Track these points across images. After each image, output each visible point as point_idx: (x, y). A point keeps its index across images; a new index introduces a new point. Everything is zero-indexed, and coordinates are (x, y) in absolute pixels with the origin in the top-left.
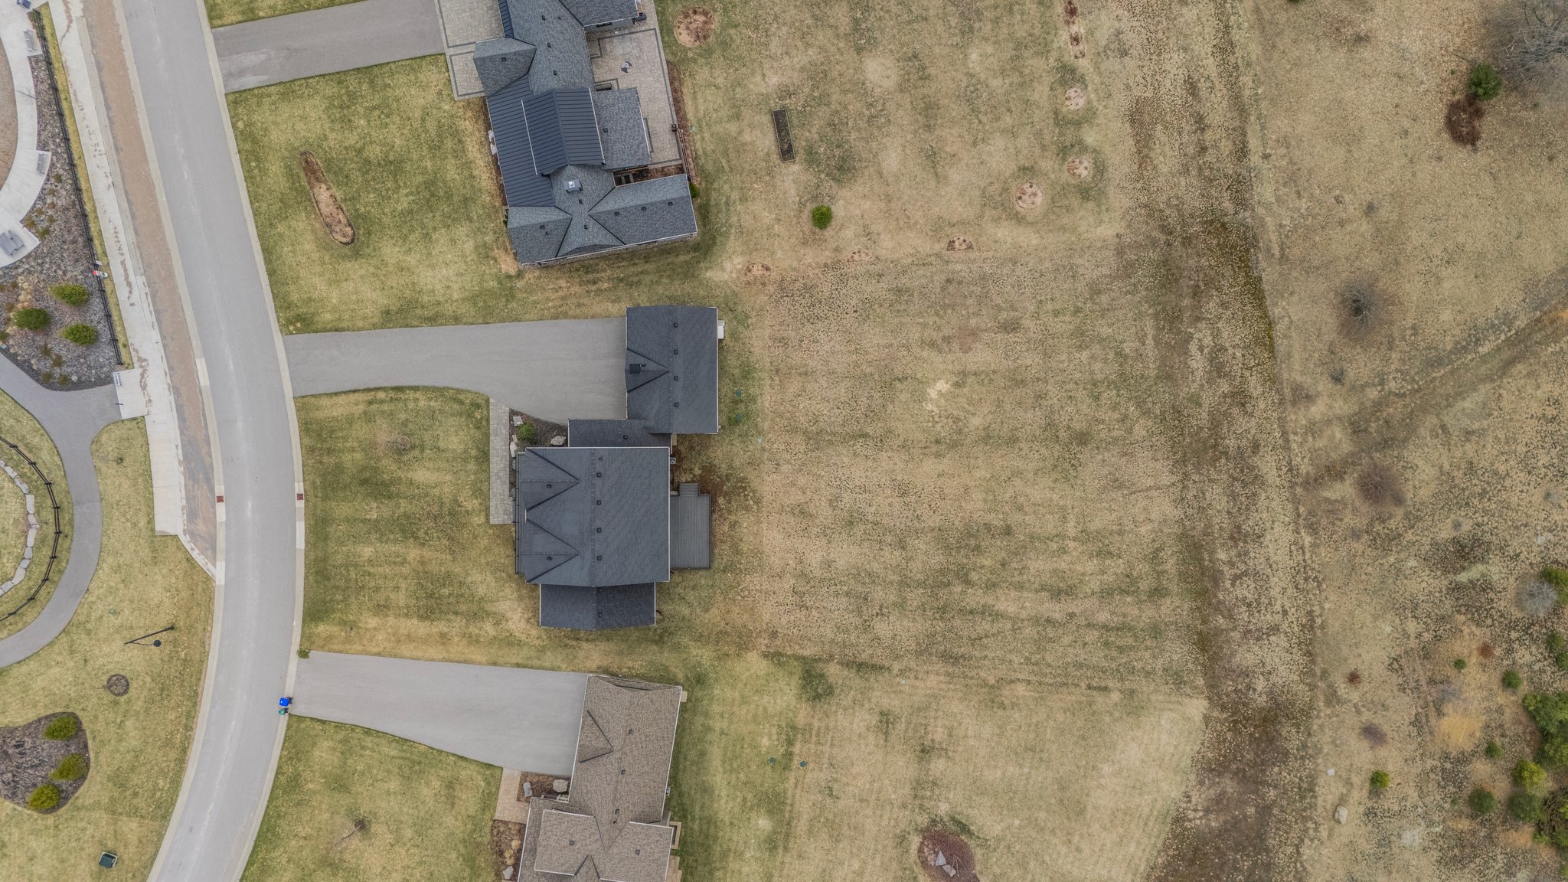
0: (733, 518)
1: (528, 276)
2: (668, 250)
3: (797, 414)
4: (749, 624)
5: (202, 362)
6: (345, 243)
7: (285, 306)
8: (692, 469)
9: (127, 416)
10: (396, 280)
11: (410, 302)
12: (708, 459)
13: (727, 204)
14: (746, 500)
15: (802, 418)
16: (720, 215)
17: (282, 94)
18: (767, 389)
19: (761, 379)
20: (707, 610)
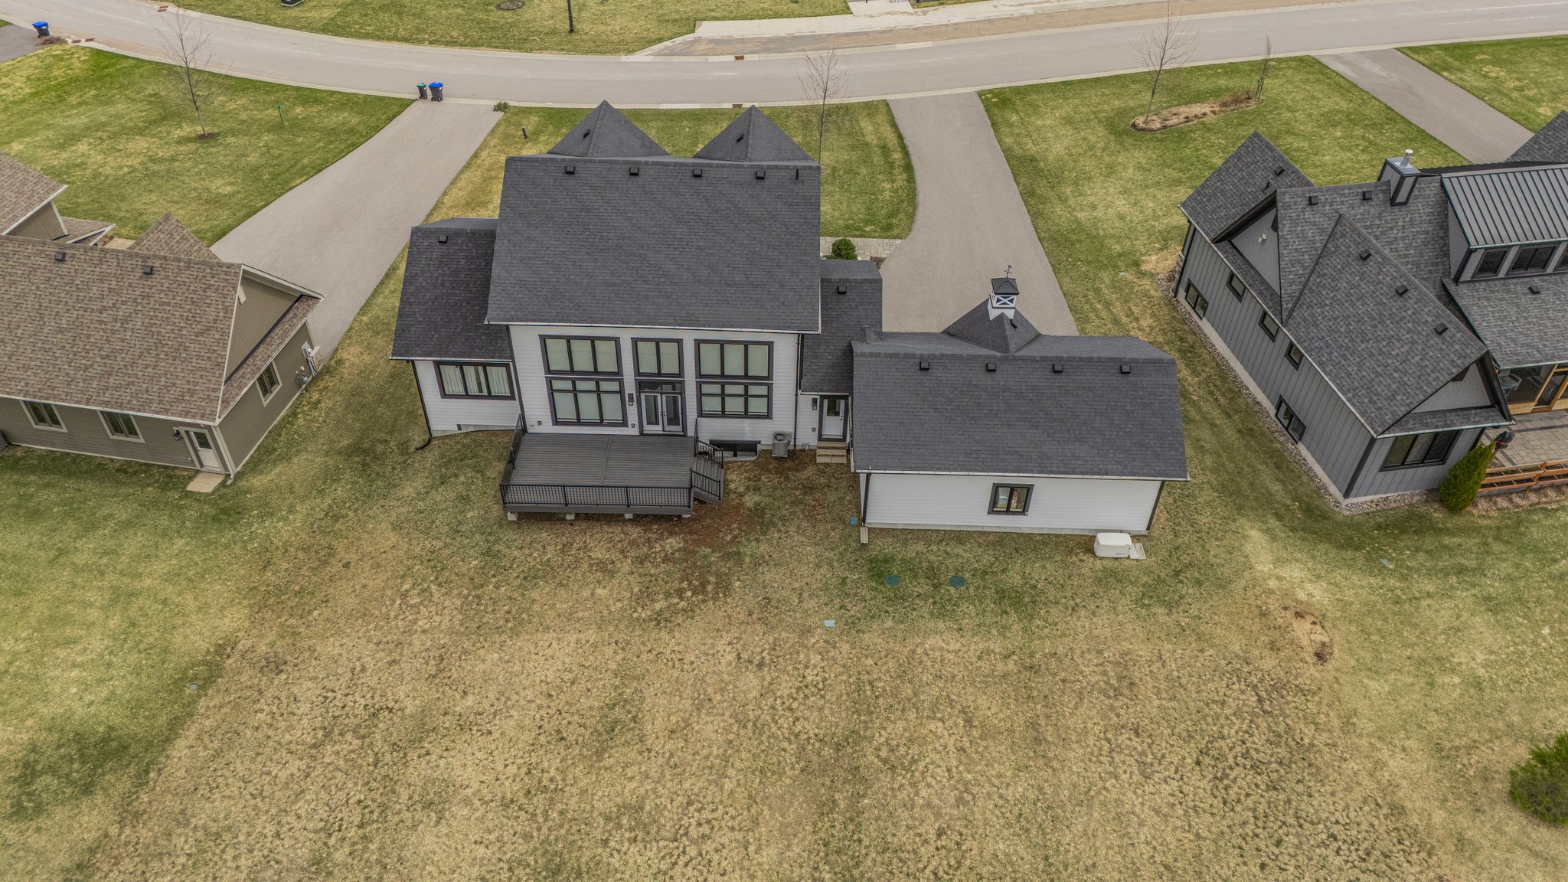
0: (626, 566)
1: (1146, 284)
2: (1281, 463)
3: (912, 715)
4: (328, 612)
5: (929, 44)
6: (1134, 126)
7: (1019, 91)
8: (757, 489)
9: (851, 4)
10: (1089, 164)
11: (1055, 177)
12: (783, 519)
13: (1461, 570)
14: (668, 595)
15: (900, 725)
16: (1421, 556)
17: (1338, 85)
18: (978, 645)
19: (1004, 630)
20: (396, 527)
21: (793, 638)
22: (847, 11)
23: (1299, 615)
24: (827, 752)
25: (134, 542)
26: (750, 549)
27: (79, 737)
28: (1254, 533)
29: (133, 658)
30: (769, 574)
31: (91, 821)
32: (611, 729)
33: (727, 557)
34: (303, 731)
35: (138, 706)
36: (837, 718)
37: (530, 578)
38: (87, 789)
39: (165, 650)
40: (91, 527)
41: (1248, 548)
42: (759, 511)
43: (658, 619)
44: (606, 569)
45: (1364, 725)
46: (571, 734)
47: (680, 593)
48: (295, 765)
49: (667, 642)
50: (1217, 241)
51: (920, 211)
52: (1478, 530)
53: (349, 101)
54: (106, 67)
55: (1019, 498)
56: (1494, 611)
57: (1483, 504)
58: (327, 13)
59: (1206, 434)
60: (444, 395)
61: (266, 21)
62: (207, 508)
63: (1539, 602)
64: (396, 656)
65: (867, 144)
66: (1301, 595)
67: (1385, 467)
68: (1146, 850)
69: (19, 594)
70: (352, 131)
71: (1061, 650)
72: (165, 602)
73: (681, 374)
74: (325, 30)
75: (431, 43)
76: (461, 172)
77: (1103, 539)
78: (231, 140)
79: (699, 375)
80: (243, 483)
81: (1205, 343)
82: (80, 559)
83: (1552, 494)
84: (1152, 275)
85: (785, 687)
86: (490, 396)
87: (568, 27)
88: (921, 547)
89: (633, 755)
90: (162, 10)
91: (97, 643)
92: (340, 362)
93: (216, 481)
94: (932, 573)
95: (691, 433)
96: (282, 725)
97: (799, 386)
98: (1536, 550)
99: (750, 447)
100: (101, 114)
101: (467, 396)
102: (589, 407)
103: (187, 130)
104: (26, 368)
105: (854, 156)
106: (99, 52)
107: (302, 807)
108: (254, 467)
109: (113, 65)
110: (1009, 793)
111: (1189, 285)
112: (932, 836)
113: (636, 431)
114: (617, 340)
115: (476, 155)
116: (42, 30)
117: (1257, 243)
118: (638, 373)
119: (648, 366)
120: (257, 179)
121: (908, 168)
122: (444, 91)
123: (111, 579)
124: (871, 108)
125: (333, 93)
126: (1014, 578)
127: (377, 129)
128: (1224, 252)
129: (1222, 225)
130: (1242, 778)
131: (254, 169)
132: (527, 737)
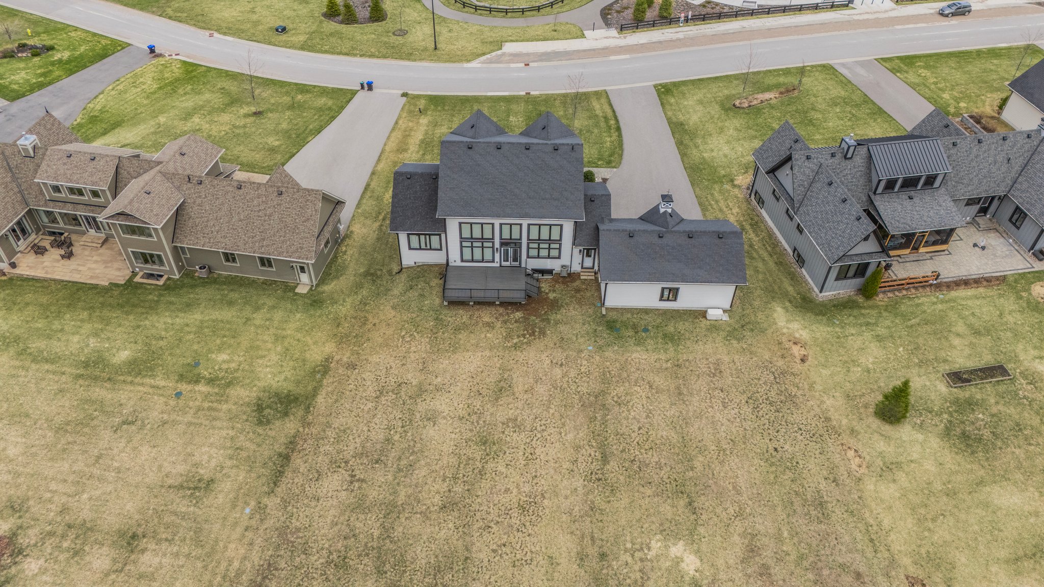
0: (499, 324)
1: (736, 191)
2: (794, 278)
3: (627, 384)
4: (370, 344)
5: (627, 56)
6: (734, 105)
7: (676, 85)
8: (554, 291)
9: (585, 32)
10: (710, 127)
11: (693, 135)
12: (567, 304)
13: (868, 324)
14: (518, 337)
15: (622, 388)
16: (851, 318)
17: (841, 81)
18: (655, 356)
19: (666, 351)
20: (394, 308)
21: (575, 354)
22: (583, 36)
23: (795, 343)
24: (592, 398)
25: (278, 315)
26: (553, 317)
27: (277, 394)
28: (779, 309)
29: (291, 363)
30: (562, 328)
31: (290, 426)
32: (502, 389)
33: (543, 320)
34: (371, 391)
35: (298, 383)
36: (596, 386)
37: (457, 330)
38: (286, 414)
39: (304, 360)
40: (257, 308)
41: (775, 315)
42: (555, 301)
43: (515, 346)
44: (491, 326)
45: (818, 387)
46: (484, 392)
47: (524, 336)
48: (370, 405)
49: (520, 356)
50: (767, 173)
51: (625, 153)
52: (878, 307)
53: (324, 91)
54: (192, 71)
55: (673, 294)
56: (880, 341)
57: (881, 296)
58: (302, 38)
59: (760, 265)
60: (410, 248)
61: (270, 43)
62: (306, 300)
63: (900, 337)
64: (404, 362)
65: (597, 116)
66: (797, 335)
67: (837, 279)
68: (724, 435)
69: (234, 337)
70: (330, 109)
71: (691, 358)
72: (298, 340)
73: (520, 239)
74: (302, 48)
75: (361, 56)
76: (391, 132)
77: (710, 312)
78: (270, 115)
79: (528, 239)
80: (319, 289)
81: (763, 221)
82: (258, 322)
83: (913, 291)
84: (739, 187)
85: (573, 374)
86: (431, 249)
87: (434, 46)
88: (629, 316)
89: (511, 400)
90: (211, 35)
91: (274, 358)
92: (352, 232)
93: (308, 288)
94: (635, 327)
95: (523, 265)
96: (361, 389)
97: (574, 244)
98: (902, 315)
99: (550, 272)
100: (199, 100)
101: (420, 249)
102: (478, 254)
103: (246, 110)
104: (225, 237)
105: (591, 122)
106: (184, 62)
107: (376, 420)
108: (322, 282)
109: (195, 70)
110: (668, 414)
111: (756, 192)
112: (636, 429)
113: (498, 265)
114: (493, 224)
115: (396, 123)
116: (152, 50)
117: (784, 175)
118: (501, 238)
119: (506, 235)
120: (289, 137)
121: (618, 129)
122: (374, 85)
123: (272, 331)
124: (598, 94)
125: (315, 87)
126: (671, 329)
127: (342, 108)
128: (771, 178)
129: (770, 166)
130: (765, 408)
131: (287, 132)
132: (465, 393)
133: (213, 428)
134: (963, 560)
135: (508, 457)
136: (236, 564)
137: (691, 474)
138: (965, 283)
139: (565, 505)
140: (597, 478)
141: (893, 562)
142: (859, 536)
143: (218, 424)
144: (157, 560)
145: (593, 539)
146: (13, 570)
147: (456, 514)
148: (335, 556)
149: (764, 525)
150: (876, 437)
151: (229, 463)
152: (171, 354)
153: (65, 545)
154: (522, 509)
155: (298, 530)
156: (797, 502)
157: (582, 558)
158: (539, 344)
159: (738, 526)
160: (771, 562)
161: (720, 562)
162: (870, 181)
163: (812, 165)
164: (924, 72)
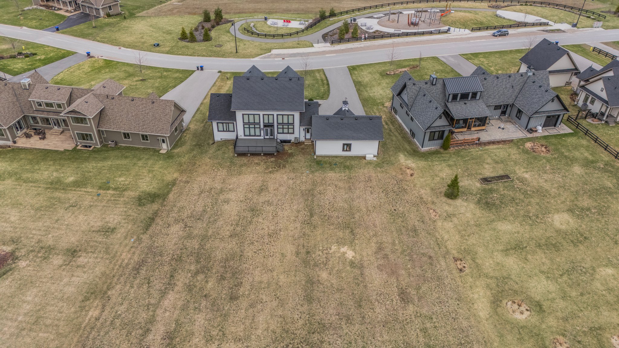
0: (262, 164)
2: (410, 143)
3: (325, 186)
4: (197, 173)
5: (335, 55)
6: (387, 74)
7: (358, 66)
8: (291, 149)
9: (314, 45)
10: (374, 83)
11: (365, 86)
12: (297, 155)
13: (444, 160)
14: (272, 168)
15: (322, 188)
16: (437, 158)
17: (441, 63)
18: (338, 175)
19: (344, 172)
20: (210, 158)
21: (300, 174)
22: (313, 46)
23: (408, 169)
24: (307, 192)
25: (150, 162)
26: (290, 160)
27: (149, 194)
28: (402, 155)
29: (156, 181)
30: (294, 164)
31: (155, 206)
32: (262, 190)
33: (285, 161)
34: (196, 192)
35: (160, 189)
36: (309, 187)
37: (241, 166)
38: (153, 202)
39: (163, 180)
40: (140, 159)
41: (400, 158)
42: (292, 154)
43: (270, 172)
44: (258, 164)
45: (418, 186)
46: (253, 191)
47: (275, 168)
48: (196, 197)
49: (272, 176)
50: (397, 96)
51: (331, 94)
52: (450, 153)
53: (178, 71)
54: (109, 64)
55: (348, 147)
56: (450, 167)
57: (452, 148)
58: (167, 49)
59: (394, 138)
60: (218, 131)
61: (151, 51)
62: (165, 156)
63: (460, 165)
64: (214, 180)
65: (317, 79)
66: (409, 165)
67: (429, 140)
68: (370, 205)
69: (128, 171)
70: (181, 78)
71: (357, 175)
72: (160, 172)
73: (273, 123)
74: (167, 53)
75: (198, 56)
76: (212, 87)
77: (367, 156)
78: (149, 80)
79: (278, 123)
80: (172, 151)
81: (397, 121)
82: (140, 165)
83: (468, 146)
84: (387, 107)
85: (298, 182)
86: (229, 131)
87: (235, 51)
88: (328, 159)
89: (267, 193)
90: (120, 48)
91: (148, 179)
92: (189, 128)
93: (166, 151)
94: (330, 164)
95: (276, 138)
96: (191, 191)
97: (300, 125)
98: (462, 156)
99: (289, 141)
100: (112, 75)
101: (224, 131)
102: (252, 131)
103: (137, 78)
104: (125, 124)
105: (314, 82)
106: (105, 60)
107: (199, 203)
108: (174, 148)
109: (111, 63)
110: (344, 197)
111: (394, 108)
112: (328, 203)
113: (263, 138)
114: (259, 115)
115: (215, 83)
116: (88, 54)
117: (404, 96)
118: (264, 123)
119: (266, 121)
120: (159, 89)
121: (328, 84)
122: (204, 68)
123: (147, 168)
124: (319, 71)
125: (173, 69)
126: (348, 163)
127: (187, 78)
128: (399, 98)
129: (398, 92)
130: (391, 194)
131: (158, 87)
132: (244, 191)
133: (116, 208)
134: (481, 251)
135: (264, 216)
136: (126, 261)
137: (353, 220)
138: (493, 143)
139: (291, 233)
140: (308, 223)
141: (448, 252)
142: (432, 242)
143: (118, 206)
144: (86, 260)
145: (303, 246)
146: (13, 265)
147: (237, 238)
148: (176, 256)
149: (387, 239)
150: (444, 204)
151: (124, 221)
152: (95, 179)
153: (40, 255)
154: (270, 236)
155: (158, 247)
156: (403, 230)
157: (297, 254)
158: (283, 171)
159: (374, 240)
160: (388, 253)
161: (364, 254)
162: (445, 96)
163: (416, 88)
164: (482, 59)
